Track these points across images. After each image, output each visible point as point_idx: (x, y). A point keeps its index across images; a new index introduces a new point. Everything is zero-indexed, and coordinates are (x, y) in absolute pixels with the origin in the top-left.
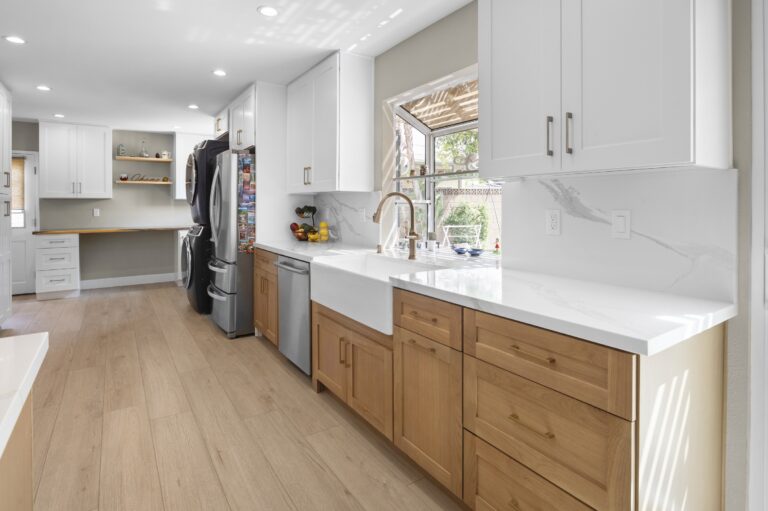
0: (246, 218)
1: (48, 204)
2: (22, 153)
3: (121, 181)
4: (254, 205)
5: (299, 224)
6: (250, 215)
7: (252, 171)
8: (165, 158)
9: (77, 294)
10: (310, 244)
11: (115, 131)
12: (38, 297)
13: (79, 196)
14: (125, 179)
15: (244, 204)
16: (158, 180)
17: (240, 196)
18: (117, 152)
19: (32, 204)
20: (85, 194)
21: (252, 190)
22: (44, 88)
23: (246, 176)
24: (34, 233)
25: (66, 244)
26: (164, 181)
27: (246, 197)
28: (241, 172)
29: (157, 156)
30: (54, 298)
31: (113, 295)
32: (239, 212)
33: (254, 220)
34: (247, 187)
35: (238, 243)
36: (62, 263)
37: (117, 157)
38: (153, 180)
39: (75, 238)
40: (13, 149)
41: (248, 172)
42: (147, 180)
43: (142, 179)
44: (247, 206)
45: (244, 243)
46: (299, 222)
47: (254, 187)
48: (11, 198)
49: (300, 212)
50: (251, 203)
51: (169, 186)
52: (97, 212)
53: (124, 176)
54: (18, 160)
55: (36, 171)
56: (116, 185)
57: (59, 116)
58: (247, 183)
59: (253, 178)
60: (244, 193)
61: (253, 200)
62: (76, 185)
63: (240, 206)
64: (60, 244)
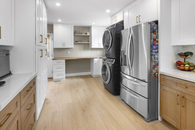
0: (154, 58)
1: (56, 50)
3: (76, 42)
4: (158, 51)
6: (156, 56)
7: (157, 33)
8: (88, 35)
9: (65, 80)
13: (65, 47)
14: (77, 42)
15: (153, 51)
16: (86, 42)
17: (151, 47)
21: (157, 43)
23: (154, 36)
24: (53, 59)
25: (62, 63)
26: (88, 42)
27: (154, 47)
28: (152, 34)
29: (86, 34)
30: (58, 81)
32: (151, 55)
33: (158, 59)
34: (155, 42)
35: (151, 72)
36: (60, 69)
37: (75, 34)
38: (84, 42)
39: (64, 62)
40: (48, 33)
41: (155, 34)
42: (83, 42)
43: (81, 42)
44: (155, 52)
45: (154, 71)
47: (158, 42)
48: (47, 48)
51: (89, 44)
52: (69, 52)
53: (77, 40)
54: (48, 36)
55: (53, 39)
56: (75, 44)
57: (60, 20)
58: (154, 40)
59: (157, 37)
60: (154, 45)
61: (157, 49)
62: (64, 44)
63: (151, 52)
64: (60, 63)
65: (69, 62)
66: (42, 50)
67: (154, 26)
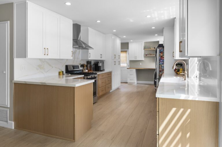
0: (161, 66)
1: (131, 62)
2: (126, 50)
3: (146, 56)
4: (164, 63)
5: (177, 69)
6: (162, 65)
7: (163, 53)
10: (178, 75)
11: (145, 42)
12: (128, 83)
13: (136, 60)
14: (146, 55)
15: (161, 62)
17: (160, 60)
18: (145, 48)
19: (128, 62)
20: (138, 59)
22: (124, 37)
23: (161, 54)
24: (127, 68)
27: (161, 61)
29: (155, 48)
30: (131, 84)
31: (142, 85)
32: (159, 65)
33: (164, 67)
35: (159, 74)
36: (132, 76)
39: (134, 70)
42: (152, 55)
43: (151, 55)
44: (162, 63)
45: (161, 73)
46: (177, 68)
47: (163, 58)
48: (120, 61)
49: (177, 65)
50: (163, 62)
52: (141, 64)
55: (129, 54)
56: (145, 57)
57: (131, 41)
58: (162, 57)
59: (163, 55)
60: (161, 59)
61: (163, 61)
62: (136, 57)
63: (159, 63)
64: (132, 71)
65: (139, 71)
66: (115, 62)
67: (162, 49)
